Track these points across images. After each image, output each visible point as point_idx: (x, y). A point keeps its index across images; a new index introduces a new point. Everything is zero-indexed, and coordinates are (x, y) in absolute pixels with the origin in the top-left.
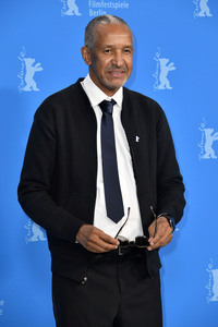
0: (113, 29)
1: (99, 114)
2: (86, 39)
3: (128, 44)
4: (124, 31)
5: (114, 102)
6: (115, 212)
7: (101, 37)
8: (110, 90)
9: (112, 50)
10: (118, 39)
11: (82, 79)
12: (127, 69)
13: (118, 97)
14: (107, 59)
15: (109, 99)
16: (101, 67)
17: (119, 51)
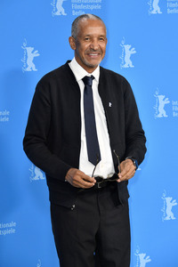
0: (91, 23)
1: (82, 86)
3: (102, 34)
4: (100, 25)
5: (93, 78)
6: (95, 158)
7: (82, 29)
8: (89, 68)
9: (91, 38)
10: (96, 31)
11: (70, 61)
12: (101, 52)
13: (96, 73)
14: (86, 45)
15: (89, 75)
17: (95, 39)
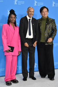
1: (29, 20)
4: (33, 9)
6: (30, 34)
7: (30, 10)
8: (30, 17)
12: (33, 14)
14: (30, 13)
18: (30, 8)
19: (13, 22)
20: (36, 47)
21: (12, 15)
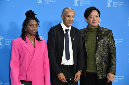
0: (70, 11)
2: (63, 13)
3: (74, 15)
4: (73, 12)
5: (69, 30)
6: (68, 58)
7: (67, 13)
8: (68, 26)
9: (69, 16)
10: (71, 14)
11: (61, 23)
12: (73, 22)
13: (70, 28)
14: (68, 19)
15: (67, 29)
16: (66, 21)
17: (71, 17)
18: (67, 10)
19: (34, 33)
20: (79, 83)
21: (32, 20)
